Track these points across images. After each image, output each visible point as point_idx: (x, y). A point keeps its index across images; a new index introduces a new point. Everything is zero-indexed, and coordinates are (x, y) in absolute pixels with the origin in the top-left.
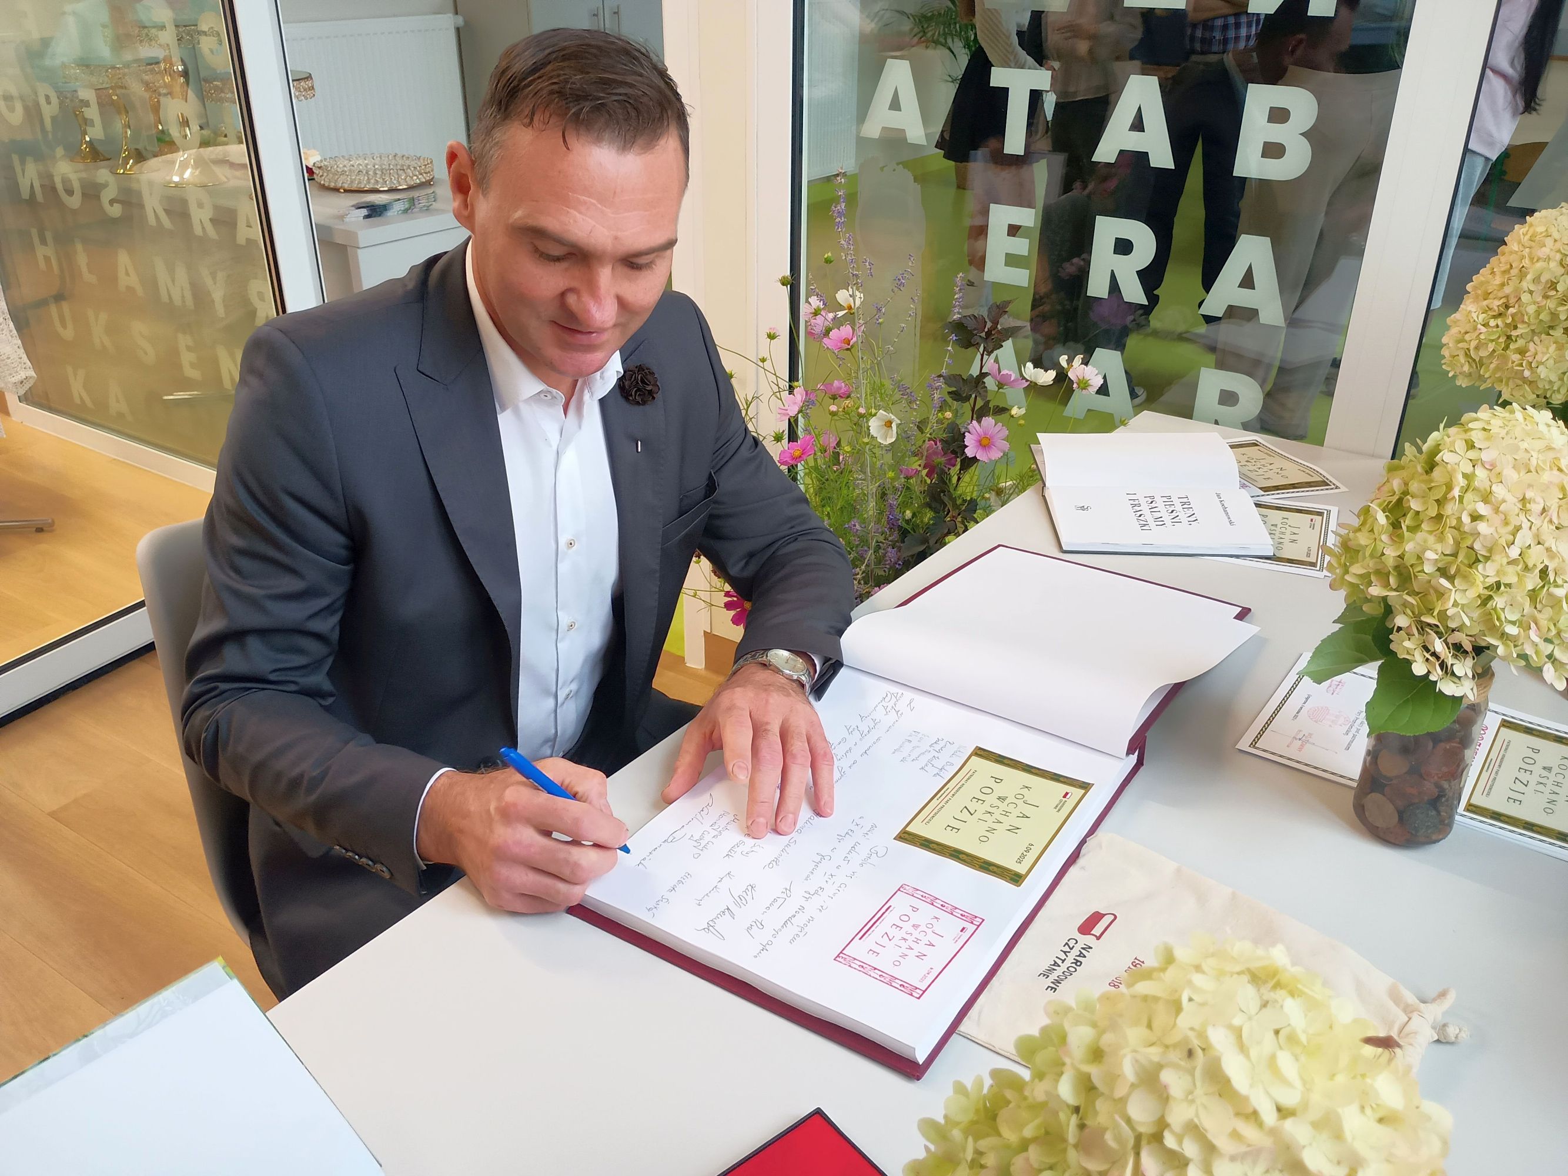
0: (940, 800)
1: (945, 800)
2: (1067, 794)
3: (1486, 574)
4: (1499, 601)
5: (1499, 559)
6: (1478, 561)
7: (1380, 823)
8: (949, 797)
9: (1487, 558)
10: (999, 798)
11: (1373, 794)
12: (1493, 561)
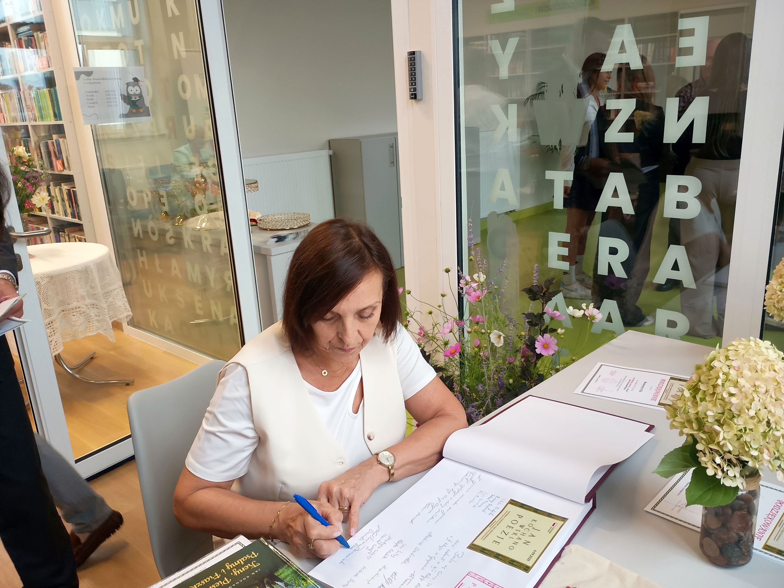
0: (491, 527)
1: (494, 527)
2: (554, 524)
3: (740, 423)
4: (746, 438)
5: (745, 417)
6: (734, 417)
7: (711, 554)
8: (495, 525)
9: (739, 416)
10: (521, 526)
11: (706, 538)
12: (741, 417)
